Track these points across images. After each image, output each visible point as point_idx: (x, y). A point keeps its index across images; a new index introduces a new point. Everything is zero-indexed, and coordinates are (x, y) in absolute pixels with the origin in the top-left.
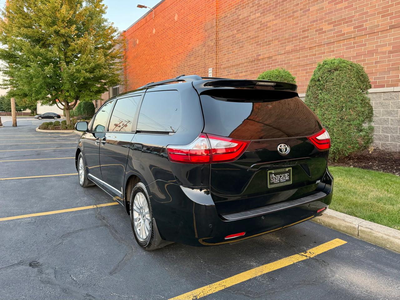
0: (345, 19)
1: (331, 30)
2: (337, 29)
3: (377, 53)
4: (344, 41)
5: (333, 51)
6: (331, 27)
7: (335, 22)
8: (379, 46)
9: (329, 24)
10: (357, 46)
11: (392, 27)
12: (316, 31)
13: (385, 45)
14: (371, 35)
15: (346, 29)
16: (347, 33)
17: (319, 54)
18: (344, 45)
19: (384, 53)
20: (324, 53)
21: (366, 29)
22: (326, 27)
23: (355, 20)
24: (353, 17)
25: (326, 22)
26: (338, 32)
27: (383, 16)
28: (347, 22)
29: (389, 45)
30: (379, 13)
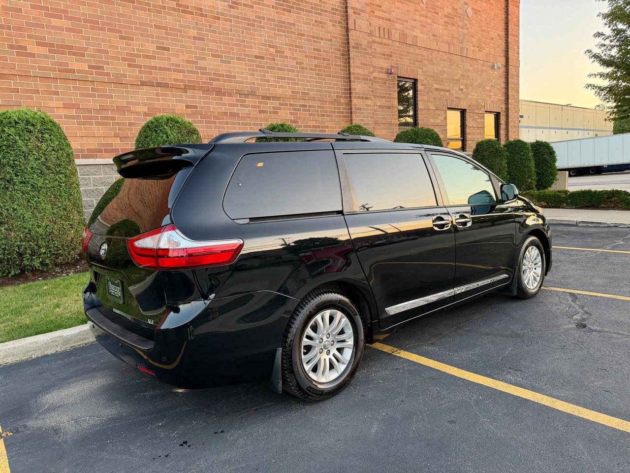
0: (71, 47)
1: (46, 56)
2: (57, 58)
3: (129, 111)
4: (75, 81)
5: (56, 93)
6: (44, 51)
7: (52, 45)
8: (131, 103)
9: (38, 44)
10: (99, 96)
11: (144, 84)
12: (11, 47)
13: (138, 104)
14: (117, 85)
15: (74, 64)
16: (79, 71)
17: (26, 91)
18: (75, 88)
19: (138, 113)
20: (37, 92)
21: (108, 74)
22: (32, 48)
23: (89, 55)
24: (86, 49)
25: (32, 38)
26: (59, 64)
27: (129, 65)
28: (75, 54)
29: (144, 104)
30: (124, 59)
